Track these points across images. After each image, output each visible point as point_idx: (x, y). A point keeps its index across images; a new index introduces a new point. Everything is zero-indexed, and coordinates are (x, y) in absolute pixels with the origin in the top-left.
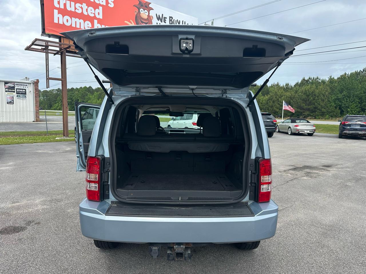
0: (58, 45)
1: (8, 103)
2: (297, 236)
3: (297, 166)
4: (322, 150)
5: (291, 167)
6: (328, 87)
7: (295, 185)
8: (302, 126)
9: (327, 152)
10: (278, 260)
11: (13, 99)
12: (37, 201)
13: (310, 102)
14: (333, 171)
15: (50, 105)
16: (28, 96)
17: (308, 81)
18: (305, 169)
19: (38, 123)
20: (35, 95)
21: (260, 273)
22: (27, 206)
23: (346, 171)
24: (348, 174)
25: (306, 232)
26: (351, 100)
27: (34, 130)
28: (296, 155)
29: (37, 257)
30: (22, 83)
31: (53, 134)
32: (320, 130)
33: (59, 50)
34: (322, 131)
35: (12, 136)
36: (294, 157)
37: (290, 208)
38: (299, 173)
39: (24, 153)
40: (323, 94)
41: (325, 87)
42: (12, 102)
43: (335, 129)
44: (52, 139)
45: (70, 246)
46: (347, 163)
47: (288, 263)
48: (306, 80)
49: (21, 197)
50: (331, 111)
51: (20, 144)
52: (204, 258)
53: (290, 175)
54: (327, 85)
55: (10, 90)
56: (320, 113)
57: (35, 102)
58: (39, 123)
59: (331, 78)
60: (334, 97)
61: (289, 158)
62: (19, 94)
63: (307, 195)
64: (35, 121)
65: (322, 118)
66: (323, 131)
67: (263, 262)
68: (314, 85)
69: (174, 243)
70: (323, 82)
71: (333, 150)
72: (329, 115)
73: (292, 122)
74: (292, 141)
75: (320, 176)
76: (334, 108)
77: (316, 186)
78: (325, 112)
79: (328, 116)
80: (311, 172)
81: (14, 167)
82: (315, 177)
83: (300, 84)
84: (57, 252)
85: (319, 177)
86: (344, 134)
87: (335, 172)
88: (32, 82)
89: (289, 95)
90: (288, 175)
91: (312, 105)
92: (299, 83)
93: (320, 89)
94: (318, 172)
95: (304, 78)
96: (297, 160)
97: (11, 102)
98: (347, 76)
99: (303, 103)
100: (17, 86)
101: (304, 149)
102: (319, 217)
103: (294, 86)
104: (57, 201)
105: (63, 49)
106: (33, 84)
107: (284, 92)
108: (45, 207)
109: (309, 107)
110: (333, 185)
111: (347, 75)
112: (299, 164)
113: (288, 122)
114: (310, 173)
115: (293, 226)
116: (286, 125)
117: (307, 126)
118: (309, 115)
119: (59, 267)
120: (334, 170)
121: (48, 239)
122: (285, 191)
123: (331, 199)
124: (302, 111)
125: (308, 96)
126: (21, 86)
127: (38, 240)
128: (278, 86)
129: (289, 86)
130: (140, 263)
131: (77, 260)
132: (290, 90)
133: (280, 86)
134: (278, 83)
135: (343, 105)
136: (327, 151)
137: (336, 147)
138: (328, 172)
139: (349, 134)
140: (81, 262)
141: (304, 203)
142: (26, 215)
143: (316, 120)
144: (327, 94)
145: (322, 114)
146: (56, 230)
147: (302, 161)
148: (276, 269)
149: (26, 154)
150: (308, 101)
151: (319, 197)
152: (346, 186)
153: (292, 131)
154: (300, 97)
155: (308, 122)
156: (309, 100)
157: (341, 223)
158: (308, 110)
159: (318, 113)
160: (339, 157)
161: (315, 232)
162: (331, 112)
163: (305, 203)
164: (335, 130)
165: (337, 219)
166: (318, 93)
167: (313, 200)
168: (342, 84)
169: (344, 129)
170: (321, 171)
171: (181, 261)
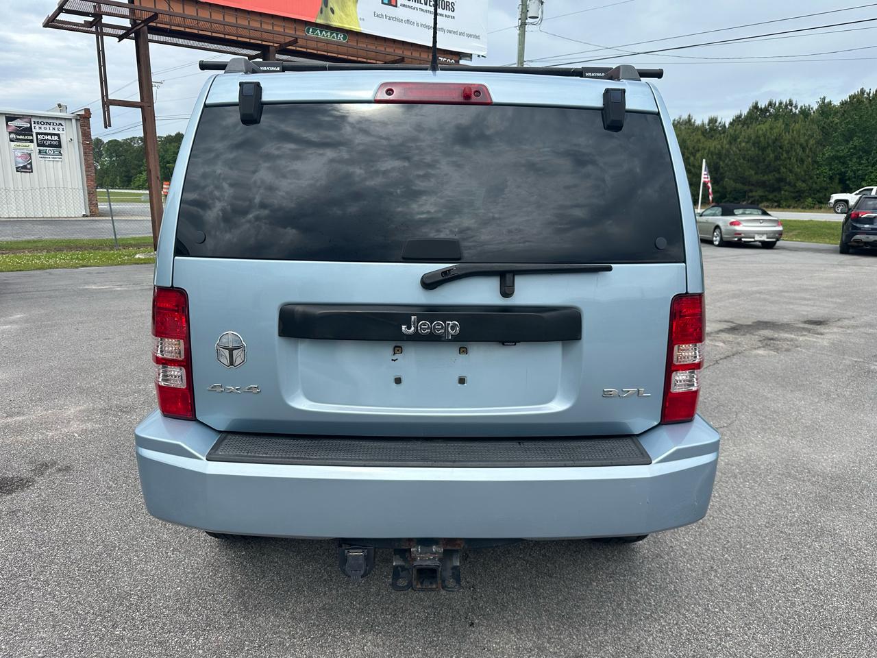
0: (126, 12)
1: (18, 169)
2: (749, 503)
3: (738, 322)
4: (800, 282)
5: (725, 326)
6: (815, 127)
7: (737, 369)
8: (750, 223)
9: (812, 288)
10: (701, 572)
11: (31, 158)
12: (72, 411)
13: (768, 166)
14: (830, 335)
15: (126, 176)
16: (66, 152)
17: (766, 110)
18: (758, 329)
19: (97, 218)
20: (84, 149)
21: (653, 607)
22: (44, 424)
23: (866, 333)
24: (872, 342)
25: (773, 494)
26: (871, 158)
27: (85, 237)
28: (734, 296)
29: (52, 562)
30: (49, 118)
31: (131, 245)
32: (791, 234)
33: (130, 26)
34: (796, 236)
35: (29, 252)
36: (731, 301)
37: (725, 429)
38: (745, 340)
39: (53, 290)
40: (801, 145)
41: (809, 125)
42: (29, 166)
43: (829, 231)
44: (126, 257)
45: (143, 532)
46: (866, 315)
47: (727, 580)
48: (761, 109)
49: (31, 400)
50: (818, 188)
51: (47, 269)
52: (500, 565)
53: (721, 344)
54: (812, 121)
55: (21, 137)
56: (791, 192)
57: (84, 167)
58: (96, 220)
59: (823, 102)
60: (828, 152)
61: (718, 301)
62: (44, 145)
63: (769, 395)
64: (88, 214)
65: (796, 205)
66: (798, 237)
67: (659, 575)
68: (781, 120)
69: (410, 540)
70: (805, 112)
71: (827, 283)
72: (812, 198)
73: (723, 214)
74: (724, 260)
75: (800, 346)
76: (828, 181)
77: (791, 372)
78: (803, 192)
79: (810, 199)
80: (776, 336)
81: (24, 326)
82: (788, 350)
83: (746, 117)
84: (105, 546)
85: (798, 351)
86: (856, 244)
87: (838, 337)
88: (73, 115)
89: (715, 148)
90: (717, 344)
91: (772, 174)
92: (743, 117)
93: (795, 132)
94: (793, 336)
95: (757, 104)
96: (738, 308)
97: (26, 168)
98: (867, 98)
99: (750, 168)
100: (37, 127)
101: (755, 279)
102: (805, 454)
103: (731, 124)
104: (121, 411)
105: (140, 24)
106: (76, 120)
107: (703, 139)
108: (89, 426)
109: (766, 178)
110: (836, 370)
111: (865, 96)
112: (744, 317)
113: (714, 215)
114: (772, 339)
115: (735, 477)
116: (710, 221)
117: (762, 224)
118: (763, 199)
119: (107, 591)
120: (835, 333)
121: (87, 512)
122: (711, 385)
123: (833, 407)
124: (746, 188)
125: (763, 149)
126: (48, 126)
127: (58, 515)
128: (691, 125)
129: (717, 124)
130: (325, 580)
131: (157, 569)
132: (720, 134)
133: (694, 124)
134: (689, 116)
135: (849, 173)
136: (813, 285)
137: (836, 275)
138: (819, 336)
139: (866, 243)
140: (168, 574)
141: (761, 418)
142: (36, 448)
143: (780, 209)
144: (813, 145)
145: (797, 194)
146: (111, 487)
147: (749, 310)
148: (695, 598)
149: (57, 293)
150: (764, 162)
151: (800, 401)
152: (869, 372)
153: (724, 236)
154: (743, 153)
155: (765, 213)
156: (764, 159)
157: (864, 469)
158: (762, 184)
159: (787, 193)
160: (845, 301)
161: (796, 494)
162: (818, 191)
163: (766, 417)
164: (829, 234)
165: (852, 458)
166: (788, 143)
167: (784, 409)
168: (852, 118)
169: (857, 231)
170: (801, 336)
171: (432, 590)
